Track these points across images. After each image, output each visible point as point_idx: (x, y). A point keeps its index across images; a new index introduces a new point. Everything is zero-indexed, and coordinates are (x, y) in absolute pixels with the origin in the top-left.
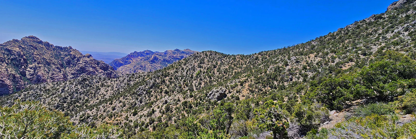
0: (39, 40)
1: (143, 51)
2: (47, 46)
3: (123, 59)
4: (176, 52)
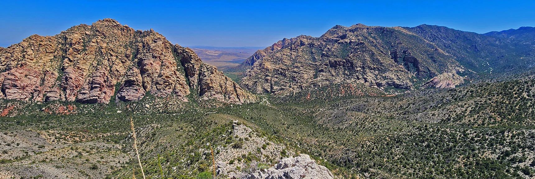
0: (116, 23)
2: (123, 31)
3: (266, 49)
4: (336, 31)
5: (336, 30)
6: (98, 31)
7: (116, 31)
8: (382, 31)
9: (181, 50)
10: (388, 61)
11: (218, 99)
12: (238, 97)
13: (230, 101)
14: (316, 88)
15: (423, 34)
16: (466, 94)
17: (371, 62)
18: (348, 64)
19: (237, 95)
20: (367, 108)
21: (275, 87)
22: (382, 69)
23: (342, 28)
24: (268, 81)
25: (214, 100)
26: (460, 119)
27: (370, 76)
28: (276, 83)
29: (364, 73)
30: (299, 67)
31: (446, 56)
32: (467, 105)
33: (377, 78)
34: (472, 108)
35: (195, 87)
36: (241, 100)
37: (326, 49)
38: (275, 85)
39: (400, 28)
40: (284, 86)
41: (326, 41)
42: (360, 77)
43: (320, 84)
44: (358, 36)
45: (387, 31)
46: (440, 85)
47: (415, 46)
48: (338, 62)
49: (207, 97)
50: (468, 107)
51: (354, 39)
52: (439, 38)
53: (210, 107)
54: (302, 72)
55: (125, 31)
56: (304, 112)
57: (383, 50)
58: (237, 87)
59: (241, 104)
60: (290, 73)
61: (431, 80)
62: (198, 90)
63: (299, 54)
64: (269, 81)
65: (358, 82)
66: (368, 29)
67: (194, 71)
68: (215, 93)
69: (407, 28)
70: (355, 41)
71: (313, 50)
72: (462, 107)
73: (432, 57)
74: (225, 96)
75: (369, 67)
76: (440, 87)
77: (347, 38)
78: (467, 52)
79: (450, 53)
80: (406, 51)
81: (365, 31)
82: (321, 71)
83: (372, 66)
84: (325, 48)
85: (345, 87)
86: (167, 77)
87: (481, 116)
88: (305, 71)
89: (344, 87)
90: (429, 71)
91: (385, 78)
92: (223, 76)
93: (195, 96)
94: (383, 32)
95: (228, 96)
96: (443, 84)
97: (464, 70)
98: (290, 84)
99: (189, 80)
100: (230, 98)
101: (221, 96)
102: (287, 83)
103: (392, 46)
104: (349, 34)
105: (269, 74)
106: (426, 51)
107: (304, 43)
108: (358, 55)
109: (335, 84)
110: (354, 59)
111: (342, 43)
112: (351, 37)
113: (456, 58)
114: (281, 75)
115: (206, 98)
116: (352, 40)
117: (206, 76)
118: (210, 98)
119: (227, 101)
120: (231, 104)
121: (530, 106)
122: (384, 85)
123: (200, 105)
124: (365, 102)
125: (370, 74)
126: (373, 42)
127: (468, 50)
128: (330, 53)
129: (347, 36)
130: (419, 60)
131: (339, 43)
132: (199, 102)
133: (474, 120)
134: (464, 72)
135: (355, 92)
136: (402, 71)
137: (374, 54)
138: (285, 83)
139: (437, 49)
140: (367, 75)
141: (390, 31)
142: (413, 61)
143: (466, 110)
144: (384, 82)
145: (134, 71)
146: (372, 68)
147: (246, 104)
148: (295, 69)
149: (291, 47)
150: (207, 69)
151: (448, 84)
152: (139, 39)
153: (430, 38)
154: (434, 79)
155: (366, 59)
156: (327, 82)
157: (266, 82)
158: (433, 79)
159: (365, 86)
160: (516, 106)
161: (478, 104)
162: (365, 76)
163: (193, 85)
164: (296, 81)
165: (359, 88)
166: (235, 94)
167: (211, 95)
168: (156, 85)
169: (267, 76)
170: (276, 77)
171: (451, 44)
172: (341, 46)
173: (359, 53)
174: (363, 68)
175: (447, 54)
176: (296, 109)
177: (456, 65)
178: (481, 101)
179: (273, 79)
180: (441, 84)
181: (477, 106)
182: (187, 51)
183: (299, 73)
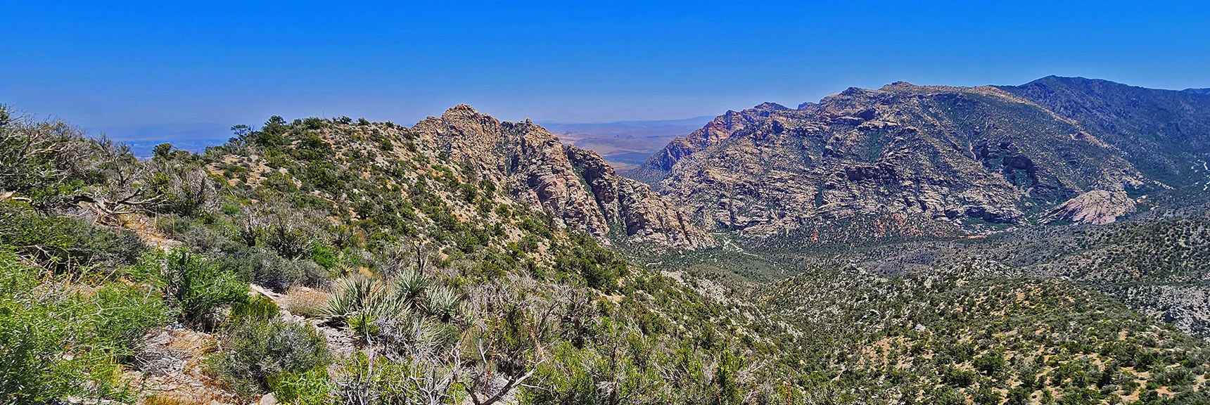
0: (473, 112)
1: (753, 108)
2: (485, 124)
3: (693, 136)
4: (848, 100)
5: (849, 97)
6: (454, 127)
7: (475, 126)
8: (952, 101)
9: (581, 154)
10: (968, 166)
11: (659, 241)
12: (686, 237)
13: (676, 244)
14: (828, 222)
15: (1048, 101)
16: (1100, 238)
17: (932, 170)
18: (886, 174)
20: (936, 259)
21: (740, 219)
22: (955, 183)
23: (862, 93)
24: (724, 206)
25: (651, 242)
26: (1083, 274)
27: (932, 198)
28: (742, 211)
29: (920, 190)
30: (786, 181)
31: (1102, 150)
32: (1096, 256)
33: (946, 202)
34: (1102, 260)
35: (615, 219)
36: (693, 243)
37: (832, 140)
38: (739, 214)
39: (994, 88)
40: (758, 216)
41: (831, 124)
42: (912, 199)
43: (835, 214)
44: (901, 114)
45: (964, 101)
46: (1082, 216)
47: (1028, 132)
48: (863, 171)
49: (639, 236)
50: (1097, 259)
51: (892, 121)
52: (1086, 108)
53: (648, 254)
54: (792, 189)
55: (487, 124)
56: (821, 264)
57: (957, 141)
58: (685, 220)
59: (694, 250)
60: (767, 192)
61: (1063, 205)
62: (623, 225)
63: (778, 152)
64: (727, 207)
65: (909, 211)
66: (921, 97)
67: (612, 192)
68: (652, 230)
69: (1010, 89)
70: (896, 124)
71: (805, 143)
72: (1089, 258)
73: (1066, 155)
74: (667, 236)
75: (929, 179)
76: (1083, 219)
77: (878, 118)
78: (1158, 138)
79: (1114, 144)
80: (1008, 144)
81: (915, 101)
82: (830, 187)
83: (936, 178)
84: (830, 138)
85: (885, 220)
86: (580, 204)
87: (1112, 271)
88: (797, 188)
89: (883, 220)
90: (1061, 185)
91: (963, 201)
92: (660, 200)
93: (619, 236)
94: (955, 103)
95: (672, 235)
96: (1089, 213)
97: (1142, 183)
98: (769, 212)
99: (603, 207)
100: (675, 239)
101: (662, 236)
102: (763, 210)
103: (976, 133)
104: (879, 108)
105: (726, 193)
106: (1052, 143)
107: (781, 125)
108: (905, 156)
109: (866, 215)
110: (896, 164)
111: (868, 129)
112: (886, 115)
113: (1126, 153)
114: (751, 194)
115: (639, 239)
116: (889, 124)
117: (634, 202)
118: (646, 238)
119: (672, 245)
120: (679, 249)
121: (1185, 258)
122: (963, 216)
124: (931, 248)
125: (931, 193)
126: (933, 124)
127: (1158, 133)
128: (843, 150)
129: (877, 112)
130: (1037, 162)
131: (860, 129)
132: (629, 245)
133: (1102, 276)
134: (1143, 186)
135: (907, 230)
136: (1001, 187)
137: (939, 153)
138: (759, 210)
139: (1081, 134)
140: (925, 194)
141: (971, 101)
142: (1023, 164)
143: (1094, 263)
144: (961, 210)
145: (531, 196)
146: (935, 181)
147: (701, 250)
148: (778, 184)
149: (755, 135)
150: (634, 189)
151: (1100, 214)
152: (511, 137)
153: (1066, 108)
154: (1070, 203)
155: (922, 165)
156: (850, 211)
157: (722, 209)
158: (1066, 203)
159: (924, 217)
160: (1165, 258)
161: (1112, 253)
162: (922, 198)
163: (612, 217)
164: (780, 206)
165: (913, 223)
166: (683, 232)
167: (646, 234)
168: (564, 219)
169: (723, 196)
170: (741, 200)
171: (1117, 120)
172: (865, 134)
173: (906, 151)
174: (917, 181)
175: (1106, 146)
176: (803, 259)
177: (1124, 171)
178: (1117, 251)
179: (734, 203)
180: (1084, 213)
181: (1110, 258)
182: (594, 158)
183: (787, 192)
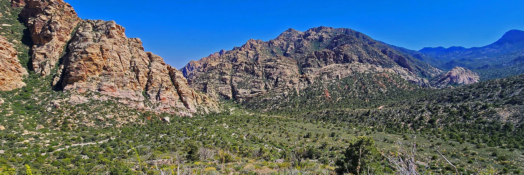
5: (290, 33)
11: (125, 102)
12: (181, 98)
13: (161, 107)
19: (180, 93)
21: (241, 91)
24: (226, 83)
25: (108, 104)
28: (241, 84)
36: (190, 106)
37: (289, 49)
38: (239, 87)
40: (256, 88)
43: (338, 73)
49: (81, 94)
54: (281, 66)
58: (179, 77)
59: (191, 116)
60: (261, 69)
62: (55, 76)
64: (228, 82)
67: (50, 29)
71: (274, 50)
74: (146, 94)
82: (306, 66)
84: (287, 48)
93: (37, 94)
95: (155, 94)
98: (264, 84)
99: (31, 53)
100: (159, 100)
101: (134, 94)
102: (259, 83)
104: (312, 33)
105: (226, 72)
108: (348, 47)
114: (247, 72)
115: (75, 99)
117: (86, 40)
118: (96, 97)
119: (154, 108)
120: (165, 114)
123: (49, 121)
132: (50, 109)
138: (256, 83)
147: (202, 115)
156: (349, 71)
157: (224, 84)
163: (42, 66)
164: (273, 79)
167: (100, 90)
173: (346, 45)
179: (234, 79)
183: (277, 68)
